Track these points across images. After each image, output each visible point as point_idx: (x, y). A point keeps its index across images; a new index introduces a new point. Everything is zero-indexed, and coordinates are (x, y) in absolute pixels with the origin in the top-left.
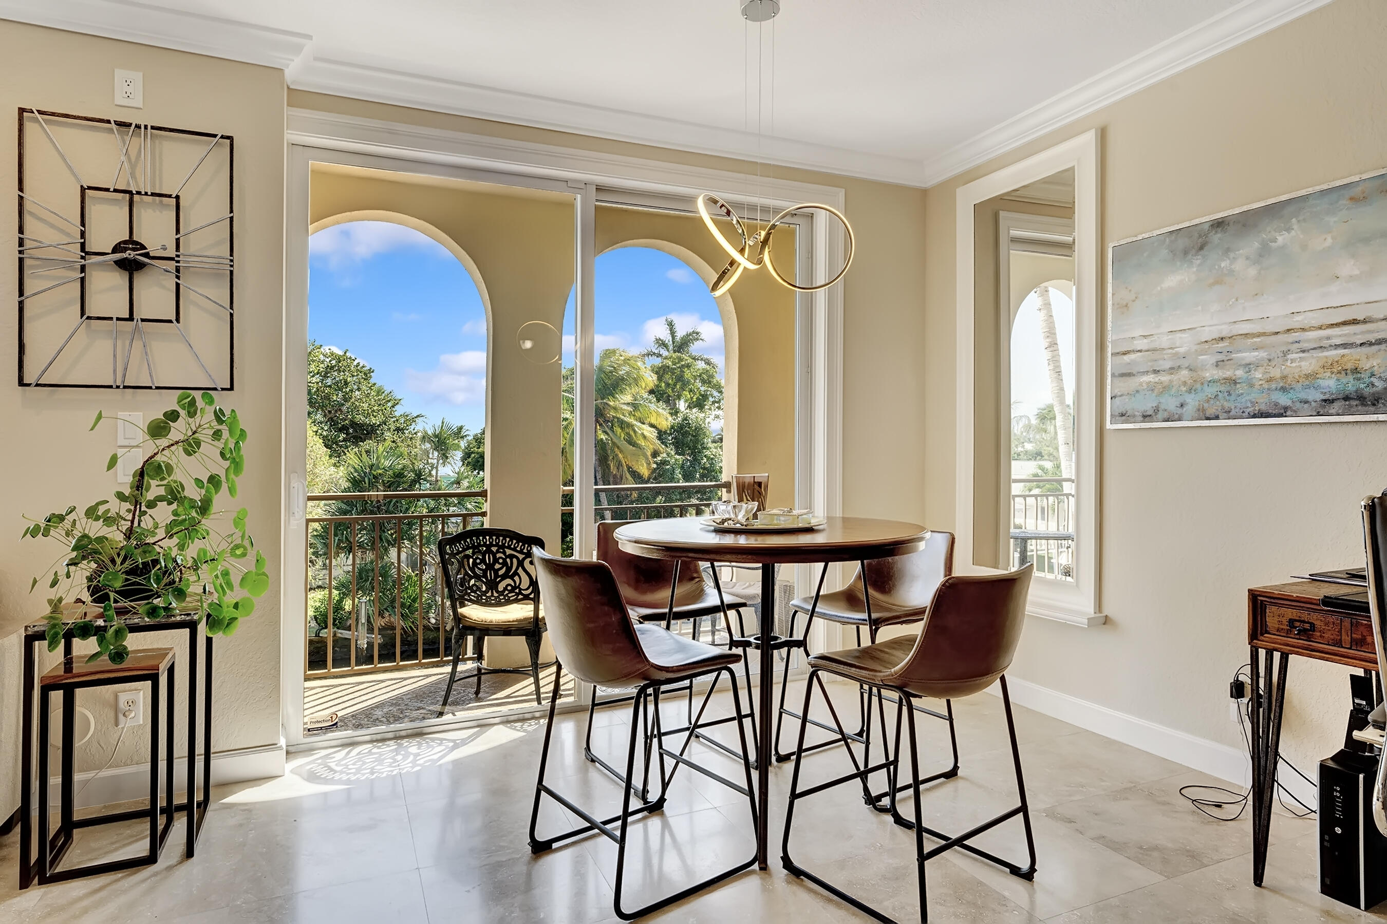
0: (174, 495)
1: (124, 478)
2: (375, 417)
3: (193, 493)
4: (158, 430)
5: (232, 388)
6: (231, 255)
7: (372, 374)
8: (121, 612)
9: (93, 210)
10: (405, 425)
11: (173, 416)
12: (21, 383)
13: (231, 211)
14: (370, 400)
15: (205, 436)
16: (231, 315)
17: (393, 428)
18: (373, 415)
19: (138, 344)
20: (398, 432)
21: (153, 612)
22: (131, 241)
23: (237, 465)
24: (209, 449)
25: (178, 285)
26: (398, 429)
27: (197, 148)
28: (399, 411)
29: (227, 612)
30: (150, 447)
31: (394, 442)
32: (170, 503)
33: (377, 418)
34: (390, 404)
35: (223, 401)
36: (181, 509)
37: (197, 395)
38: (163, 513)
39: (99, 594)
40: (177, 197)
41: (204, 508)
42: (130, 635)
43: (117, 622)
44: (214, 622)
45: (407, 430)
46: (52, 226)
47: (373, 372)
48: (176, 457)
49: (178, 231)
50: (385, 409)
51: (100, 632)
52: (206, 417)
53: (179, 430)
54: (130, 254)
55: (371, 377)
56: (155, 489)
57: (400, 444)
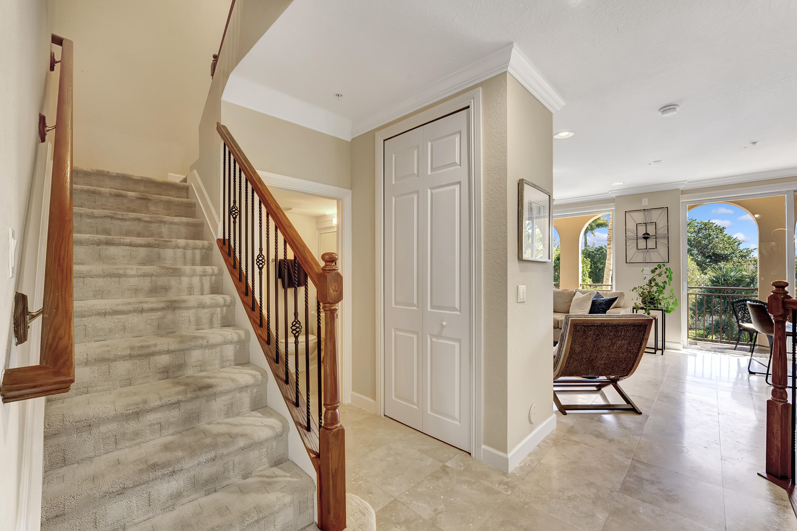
0: (657, 285)
1: (647, 281)
2: (727, 250)
3: (661, 284)
4: (653, 271)
5: (668, 262)
6: (668, 233)
7: (724, 230)
8: (649, 306)
9: (639, 228)
10: (747, 254)
11: (656, 269)
12: (626, 263)
13: (668, 223)
14: (724, 242)
15: (663, 273)
16: (668, 246)
17: (738, 255)
18: (726, 250)
19: (648, 254)
20: (742, 258)
21: (655, 307)
22: (646, 233)
23: (671, 279)
24: (664, 275)
25: (656, 241)
26: (742, 256)
27: (660, 211)
28: (741, 247)
29: (669, 309)
30: (652, 275)
31: (739, 262)
32: (657, 286)
33: (728, 251)
34: (736, 244)
35: (668, 266)
36: (659, 288)
37: (661, 264)
38: (655, 289)
39: (644, 302)
40: (656, 223)
41: (664, 288)
42: (651, 311)
43: (648, 308)
44: (667, 311)
45: (748, 256)
46: (631, 232)
47: (725, 228)
48: (657, 278)
49: (656, 230)
50: (734, 246)
51: (645, 309)
52: (663, 269)
53: (658, 272)
54: (646, 236)
55: (724, 231)
56: (653, 284)
57: (743, 264)
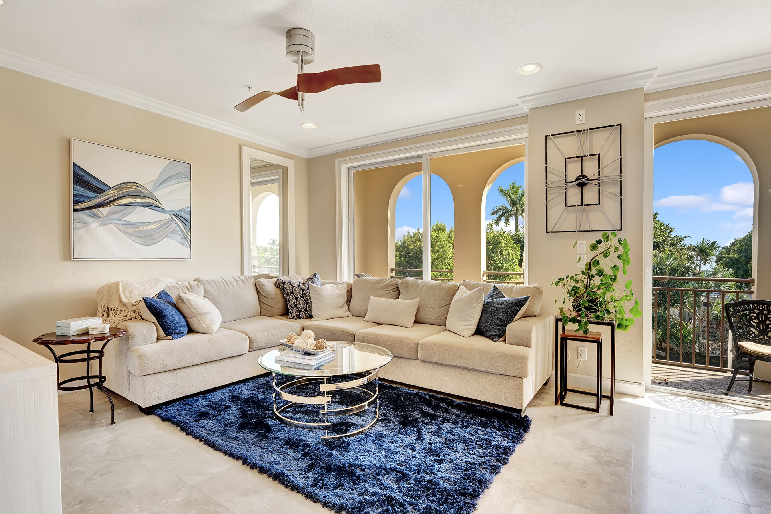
0: (600, 273)
1: (582, 265)
3: (608, 271)
4: (594, 247)
5: (621, 230)
6: (621, 173)
8: (587, 316)
9: (569, 166)
10: (677, 242)
11: (599, 242)
12: (547, 232)
13: (621, 155)
15: (612, 250)
16: (621, 199)
17: (670, 243)
18: (658, 237)
19: (584, 215)
21: (598, 317)
22: (582, 175)
23: (626, 261)
24: (613, 255)
25: (599, 189)
26: (673, 244)
27: (606, 133)
28: (673, 234)
29: (625, 323)
30: (593, 254)
31: (670, 251)
32: (600, 276)
33: (660, 239)
34: (668, 231)
35: (620, 235)
36: (604, 279)
37: (609, 233)
38: (597, 281)
39: (577, 307)
40: (599, 154)
41: (614, 280)
42: (589, 325)
43: (585, 320)
44: (619, 326)
46: (555, 175)
48: (600, 258)
49: (599, 168)
50: (665, 234)
51: (579, 322)
52: (613, 242)
53: (602, 247)
54: (582, 180)
56: (594, 272)
57: (674, 252)
